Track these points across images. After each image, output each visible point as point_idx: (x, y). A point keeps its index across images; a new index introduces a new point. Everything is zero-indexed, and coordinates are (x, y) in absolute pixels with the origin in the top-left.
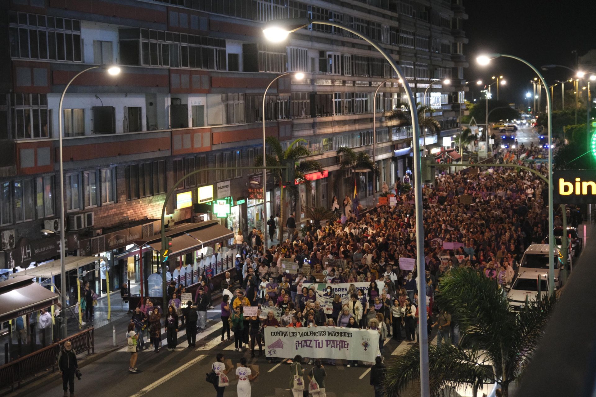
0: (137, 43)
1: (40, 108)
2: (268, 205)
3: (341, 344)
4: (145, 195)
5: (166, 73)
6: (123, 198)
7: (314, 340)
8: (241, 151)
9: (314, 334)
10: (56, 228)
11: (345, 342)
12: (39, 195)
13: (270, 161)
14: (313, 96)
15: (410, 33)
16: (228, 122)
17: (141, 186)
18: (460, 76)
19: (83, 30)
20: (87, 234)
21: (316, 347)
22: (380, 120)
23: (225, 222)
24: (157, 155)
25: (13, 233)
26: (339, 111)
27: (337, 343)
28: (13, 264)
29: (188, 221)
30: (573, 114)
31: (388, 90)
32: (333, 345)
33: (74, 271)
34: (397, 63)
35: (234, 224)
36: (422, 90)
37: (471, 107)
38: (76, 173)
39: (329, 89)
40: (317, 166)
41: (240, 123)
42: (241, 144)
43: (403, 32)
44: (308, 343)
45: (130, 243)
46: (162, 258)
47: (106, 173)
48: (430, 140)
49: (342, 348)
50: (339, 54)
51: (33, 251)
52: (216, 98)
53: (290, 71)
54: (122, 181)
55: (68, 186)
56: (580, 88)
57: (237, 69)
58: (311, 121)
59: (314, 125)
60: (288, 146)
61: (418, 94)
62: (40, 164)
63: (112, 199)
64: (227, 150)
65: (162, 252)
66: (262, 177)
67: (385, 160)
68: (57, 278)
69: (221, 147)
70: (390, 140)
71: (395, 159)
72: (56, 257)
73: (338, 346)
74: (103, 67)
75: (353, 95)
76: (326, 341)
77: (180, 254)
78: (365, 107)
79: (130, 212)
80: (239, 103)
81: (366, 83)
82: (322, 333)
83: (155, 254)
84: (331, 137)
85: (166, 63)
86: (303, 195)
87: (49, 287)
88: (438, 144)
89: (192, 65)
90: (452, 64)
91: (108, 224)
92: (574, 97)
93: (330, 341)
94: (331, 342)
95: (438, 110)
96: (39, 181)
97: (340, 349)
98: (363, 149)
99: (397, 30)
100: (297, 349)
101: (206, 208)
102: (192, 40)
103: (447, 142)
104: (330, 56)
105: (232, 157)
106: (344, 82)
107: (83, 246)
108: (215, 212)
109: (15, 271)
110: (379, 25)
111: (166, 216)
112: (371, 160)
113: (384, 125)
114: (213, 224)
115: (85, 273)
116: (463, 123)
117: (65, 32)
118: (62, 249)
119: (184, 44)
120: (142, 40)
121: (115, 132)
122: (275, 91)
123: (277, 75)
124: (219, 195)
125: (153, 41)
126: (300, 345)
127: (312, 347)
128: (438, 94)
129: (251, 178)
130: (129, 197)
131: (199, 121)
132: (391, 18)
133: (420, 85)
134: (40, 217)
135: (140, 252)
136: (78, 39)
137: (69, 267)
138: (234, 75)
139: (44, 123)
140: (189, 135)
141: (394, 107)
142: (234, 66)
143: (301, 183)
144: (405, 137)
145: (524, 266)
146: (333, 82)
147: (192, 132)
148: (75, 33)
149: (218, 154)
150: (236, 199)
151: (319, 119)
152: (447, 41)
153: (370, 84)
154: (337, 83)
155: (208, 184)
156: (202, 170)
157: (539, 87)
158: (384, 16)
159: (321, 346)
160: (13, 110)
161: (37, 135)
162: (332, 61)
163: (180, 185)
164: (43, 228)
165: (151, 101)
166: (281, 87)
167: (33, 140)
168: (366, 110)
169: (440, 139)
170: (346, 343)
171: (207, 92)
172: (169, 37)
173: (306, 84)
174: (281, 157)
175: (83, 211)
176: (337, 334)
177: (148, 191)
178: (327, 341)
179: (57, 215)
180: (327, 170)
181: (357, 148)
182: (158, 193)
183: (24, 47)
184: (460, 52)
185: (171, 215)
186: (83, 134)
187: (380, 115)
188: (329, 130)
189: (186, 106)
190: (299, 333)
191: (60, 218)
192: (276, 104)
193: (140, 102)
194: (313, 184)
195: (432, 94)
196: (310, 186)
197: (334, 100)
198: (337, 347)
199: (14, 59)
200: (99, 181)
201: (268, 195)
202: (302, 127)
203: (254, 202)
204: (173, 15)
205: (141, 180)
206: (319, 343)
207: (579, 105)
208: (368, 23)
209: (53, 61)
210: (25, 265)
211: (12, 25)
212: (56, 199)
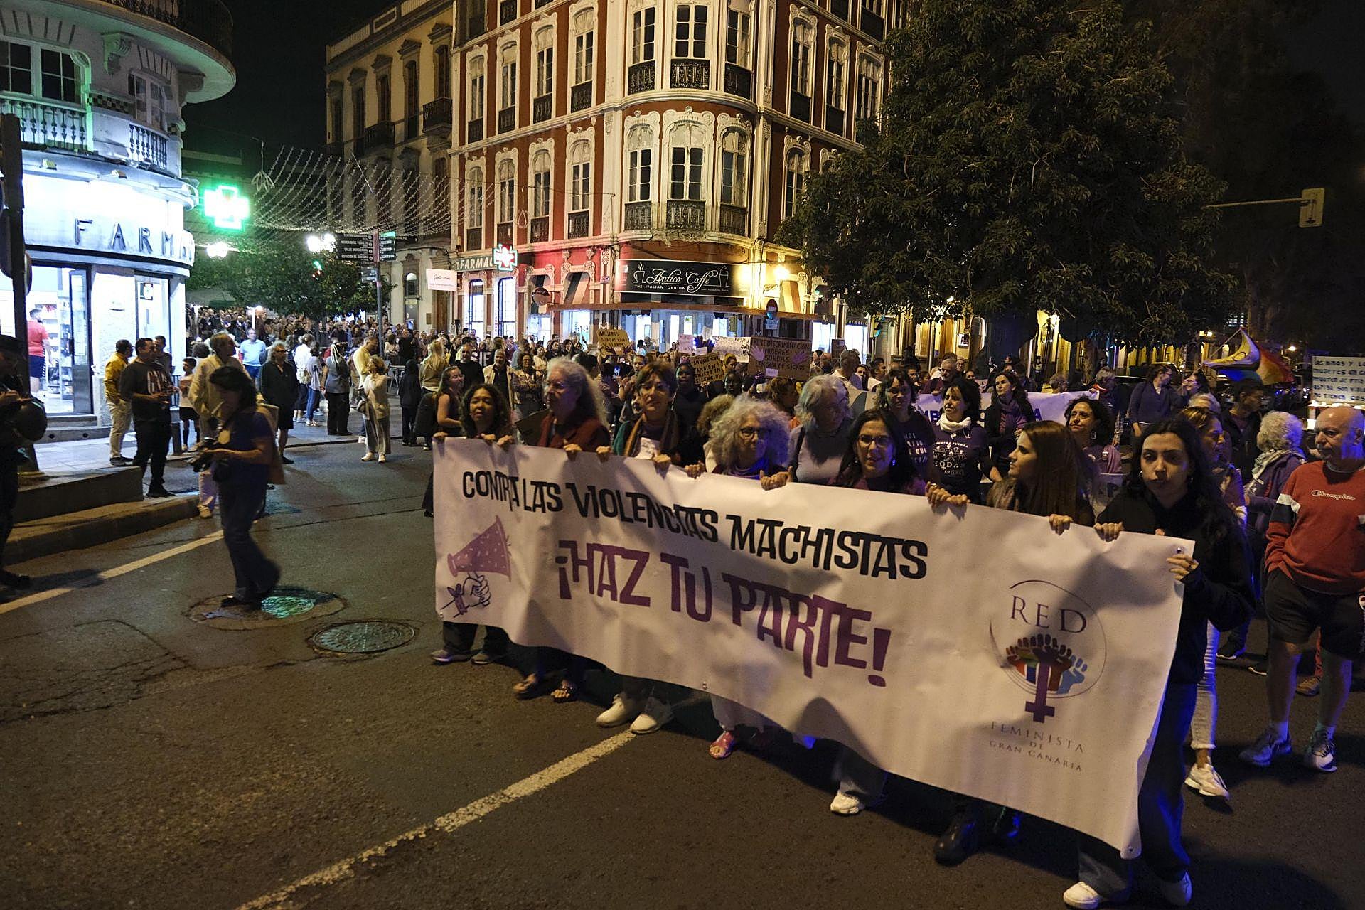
3: (816, 630)
7: (664, 558)
11: (851, 614)
21: (676, 606)
27: (794, 613)
44: (624, 567)
49: (823, 661)
73: (800, 637)
76: (726, 578)
97: (806, 671)
127: (643, 602)
170: (863, 628)
176: (793, 546)
198: (790, 645)
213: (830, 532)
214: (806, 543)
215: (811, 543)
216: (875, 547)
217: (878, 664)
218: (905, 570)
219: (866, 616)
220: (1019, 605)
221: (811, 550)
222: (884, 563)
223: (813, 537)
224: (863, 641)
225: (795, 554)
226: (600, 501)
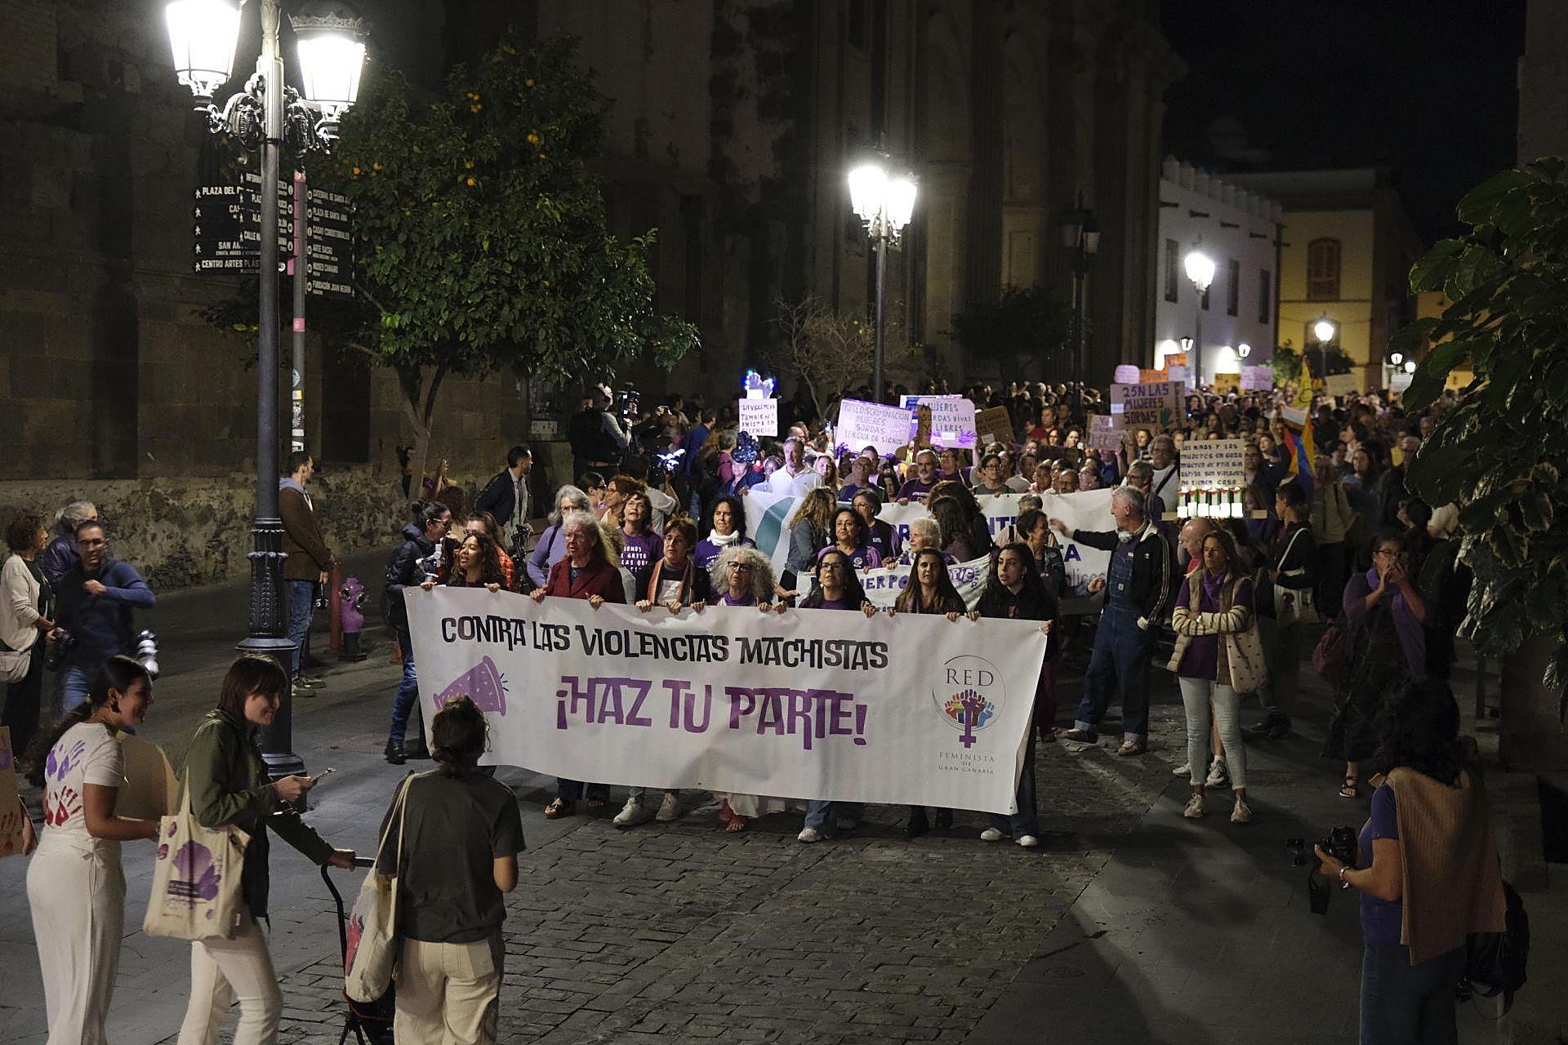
3: (812, 714)
7: (666, 684)
9: (664, 647)
11: (839, 698)
21: (674, 724)
27: (792, 705)
32: (769, 718)
44: (629, 695)
49: (821, 734)
73: (800, 721)
76: (729, 691)
82: (709, 647)
93: (751, 695)
94: (759, 699)
97: (808, 745)
100: (562, 724)
126: (582, 703)
127: (646, 722)
159: (698, 721)
170: (847, 706)
176: (793, 655)
178: (734, 693)
190: (581, 628)
198: (792, 730)
206: (690, 699)
213: (819, 642)
214: (804, 651)
215: (807, 651)
216: (852, 649)
217: (860, 730)
218: (873, 663)
219: (849, 697)
220: (952, 673)
221: (807, 656)
222: (859, 660)
223: (807, 646)
224: (849, 714)
225: (796, 659)
226: (605, 642)
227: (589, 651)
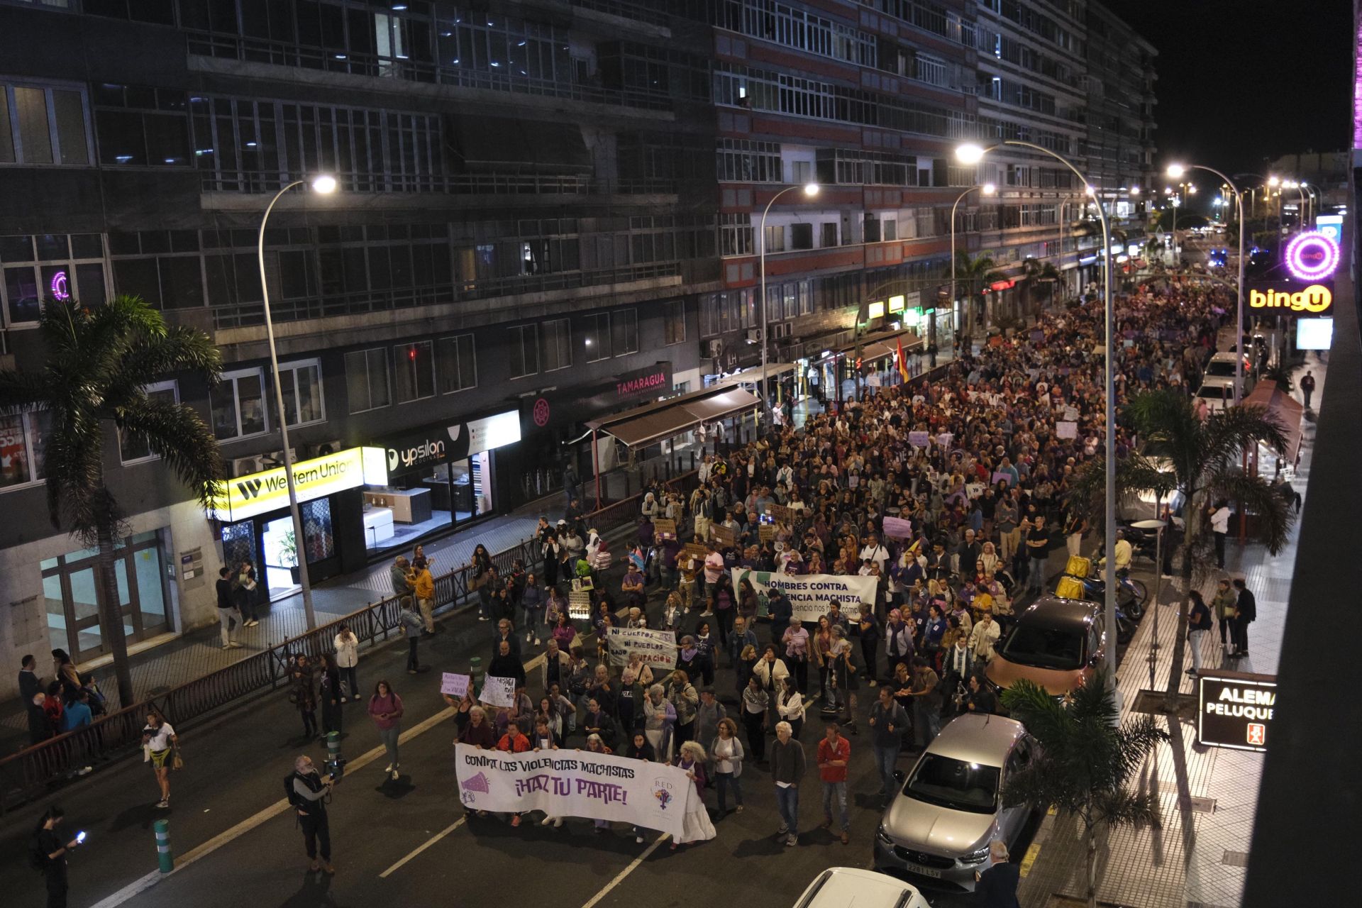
0: (832, 163)
1: (744, 226)
2: (956, 314)
3: (607, 792)
4: (840, 306)
5: (860, 190)
6: (819, 308)
7: (552, 779)
8: (931, 263)
9: (552, 764)
10: (758, 337)
11: (617, 787)
12: (743, 308)
13: (958, 272)
14: (1001, 208)
15: (1098, 145)
16: (918, 235)
17: (836, 297)
18: (1148, 185)
19: (782, 152)
20: (786, 342)
21: (557, 793)
22: (1066, 230)
23: (914, 330)
24: (851, 268)
25: (720, 342)
26: (1026, 222)
27: (599, 788)
28: (720, 370)
29: (879, 329)
30: (1263, 220)
31: (1075, 200)
32: (591, 792)
33: (775, 377)
34: (1085, 174)
35: (924, 332)
36: (1110, 200)
37: (1159, 215)
38: (776, 287)
39: (1016, 201)
40: (1003, 277)
41: (929, 236)
42: (931, 256)
43: (1091, 143)
44: (543, 780)
45: (825, 350)
46: (856, 365)
47: (804, 285)
48: (1116, 249)
49: (610, 799)
50: (1027, 167)
51: (738, 359)
52: (908, 212)
53: (978, 185)
54: (818, 294)
55: (769, 298)
56: (1271, 193)
57: (927, 184)
58: (998, 232)
59: (1001, 237)
60: (976, 258)
61: (1105, 205)
62: (745, 278)
63: (809, 310)
64: (916, 262)
65: (855, 359)
66: (950, 288)
67: (1071, 270)
68: (760, 383)
69: (912, 259)
70: (1076, 250)
71: (1080, 268)
72: (759, 364)
74: (801, 187)
75: (1040, 206)
76: (577, 781)
77: (872, 361)
78: (1052, 218)
79: (826, 322)
80: (928, 217)
81: (1054, 194)
82: (570, 765)
83: (848, 361)
84: (1018, 248)
85: (860, 180)
86: (989, 304)
87: (752, 392)
88: (1125, 253)
89: (885, 182)
90: (1140, 174)
91: (806, 333)
92: (1264, 204)
93: (585, 782)
94: (588, 785)
95: (1125, 220)
96: (744, 294)
97: (606, 802)
98: (1049, 259)
99: (1085, 142)
100: (519, 794)
101: (897, 318)
102: (884, 157)
103: (1133, 250)
104: (1018, 169)
105: (922, 269)
106: (1032, 194)
107: (783, 354)
108: (905, 321)
109: (722, 376)
110: (1067, 137)
111: (859, 325)
112: (1057, 269)
113: (1071, 235)
114: (903, 332)
115: (785, 378)
116: (1150, 231)
117: (767, 154)
118: (764, 357)
119: (877, 162)
120: (837, 160)
121: (811, 247)
122: (964, 205)
123: (966, 189)
124: (909, 305)
125: (848, 160)
126: (526, 788)
128: (1126, 204)
129: (940, 289)
130: (825, 307)
131: (891, 235)
132: (1080, 130)
133: (1107, 196)
134: (744, 327)
135: (835, 359)
136: (778, 160)
137: (770, 374)
138: (924, 190)
139: (748, 240)
140: (881, 249)
141: (1081, 216)
142: (924, 182)
143: (987, 292)
144: (1091, 247)
145: (1209, 374)
146: (1021, 194)
147: (884, 245)
148: (776, 155)
149: (909, 266)
150: (925, 309)
151: (1006, 231)
152: (1135, 150)
153: (1058, 195)
154: (1025, 195)
155: (899, 295)
156: (893, 282)
157: (1229, 194)
158: (1072, 128)
159: (565, 791)
160: (720, 229)
161: (741, 252)
162: (1019, 174)
163: (873, 296)
164: (747, 337)
165: (845, 216)
166: (970, 201)
167: (737, 256)
168: (1053, 221)
169: (1126, 248)
170: (619, 790)
171: (898, 207)
172: (863, 155)
173: (994, 197)
174: (969, 269)
175: (783, 321)
176: (600, 770)
177: (842, 300)
178: (579, 781)
179: (759, 326)
180: (1014, 280)
181: (1044, 258)
182: (852, 302)
183: (730, 169)
184: (1148, 161)
185: (864, 324)
186: (782, 249)
187: (1067, 225)
188: (1016, 241)
189: (878, 222)
190: (520, 762)
191: (761, 328)
192: (965, 218)
193: (835, 218)
194: (1000, 294)
195: (1119, 203)
196: (997, 295)
197: (1021, 212)
198: (600, 796)
199: (720, 181)
200: (797, 293)
201: (956, 305)
202: (990, 238)
203: (943, 311)
204: (866, 135)
205: (836, 292)
206: (562, 784)
207: (1269, 211)
208: (1056, 135)
209: (756, 182)
210: (731, 371)
211: (719, 150)
212: (758, 310)
213: (609, 767)
214: (603, 769)
217: (624, 800)
218: (629, 776)
219: (620, 788)
220: (658, 783)
221: (605, 771)
222: (624, 773)
223: (605, 768)
224: (620, 794)
225: (601, 772)
226: (531, 766)
227: (525, 770)
